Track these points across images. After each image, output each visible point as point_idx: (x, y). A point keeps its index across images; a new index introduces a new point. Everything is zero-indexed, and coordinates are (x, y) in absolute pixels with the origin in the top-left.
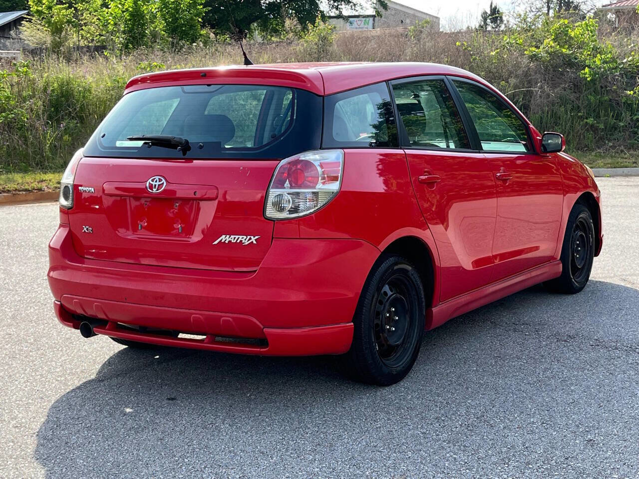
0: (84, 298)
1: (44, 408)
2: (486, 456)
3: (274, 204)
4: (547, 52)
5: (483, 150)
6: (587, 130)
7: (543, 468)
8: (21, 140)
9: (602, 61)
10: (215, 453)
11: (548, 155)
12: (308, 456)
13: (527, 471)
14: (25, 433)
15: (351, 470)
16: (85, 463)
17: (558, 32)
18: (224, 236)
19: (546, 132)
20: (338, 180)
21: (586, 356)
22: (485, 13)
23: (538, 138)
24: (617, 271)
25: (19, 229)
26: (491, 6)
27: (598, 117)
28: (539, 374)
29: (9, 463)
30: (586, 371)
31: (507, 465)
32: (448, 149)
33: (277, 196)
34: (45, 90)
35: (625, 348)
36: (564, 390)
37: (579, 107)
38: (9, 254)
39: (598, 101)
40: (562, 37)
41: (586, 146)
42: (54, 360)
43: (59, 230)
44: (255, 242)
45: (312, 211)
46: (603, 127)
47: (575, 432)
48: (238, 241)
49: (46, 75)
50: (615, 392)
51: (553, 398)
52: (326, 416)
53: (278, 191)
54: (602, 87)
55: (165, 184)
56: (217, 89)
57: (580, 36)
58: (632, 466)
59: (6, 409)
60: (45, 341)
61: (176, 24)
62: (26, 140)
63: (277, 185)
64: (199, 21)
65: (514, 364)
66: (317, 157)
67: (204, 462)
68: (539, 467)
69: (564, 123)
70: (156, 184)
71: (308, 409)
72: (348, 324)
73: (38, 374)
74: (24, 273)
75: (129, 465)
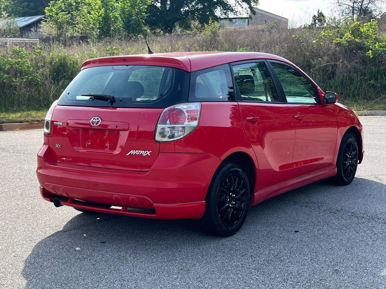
0: (56, 185)
1: (32, 246)
2: (275, 278)
3: (160, 133)
4: (347, 41)
5: (287, 102)
6: (370, 88)
7: (306, 285)
8: (36, 91)
9: (379, 46)
10: (122, 273)
11: (328, 105)
12: (174, 276)
13: (296, 286)
14: (19, 260)
15: (197, 284)
16: (50, 277)
17: (353, 29)
18: (132, 151)
19: (327, 92)
20: (197, 120)
21: (344, 222)
22: (315, 16)
23: (322, 95)
24: (374, 172)
25: (31, 144)
26: (318, 12)
27: (377, 79)
28: (315, 231)
29: (8, 276)
30: (343, 230)
31: (286, 283)
32: (267, 102)
33: (161, 129)
34: (51, 63)
35: (369, 217)
36: (327, 241)
37: (365, 74)
38: (24, 158)
39: (377, 70)
40: (356, 32)
41: (369, 97)
42: (41, 219)
43: (43, 146)
44: (149, 155)
45: (181, 137)
46: (379, 86)
47: (329, 265)
48: (140, 154)
49: (52, 54)
50: (357, 243)
51: (320, 246)
52: (188, 253)
53: (163, 126)
54: (379, 62)
55: (100, 121)
56: (130, 68)
57: (367, 31)
58: (357, 285)
59: (10, 246)
60: (37, 208)
61: (130, 24)
62: (39, 92)
63: (163, 122)
64: (143, 22)
65: (302, 226)
66: (185, 107)
67: (116, 278)
68: (304, 284)
69: (356, 83)
70: (95, 121)
71: (179, 249)
72: (202, 202)
73: (30, 227)
74: (31, 169)
75: (74, 279)
